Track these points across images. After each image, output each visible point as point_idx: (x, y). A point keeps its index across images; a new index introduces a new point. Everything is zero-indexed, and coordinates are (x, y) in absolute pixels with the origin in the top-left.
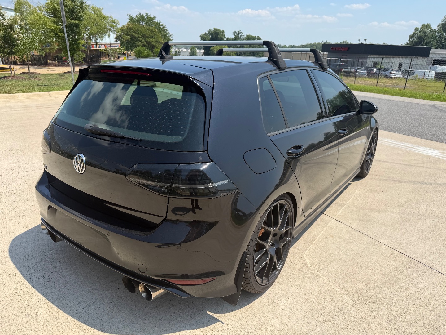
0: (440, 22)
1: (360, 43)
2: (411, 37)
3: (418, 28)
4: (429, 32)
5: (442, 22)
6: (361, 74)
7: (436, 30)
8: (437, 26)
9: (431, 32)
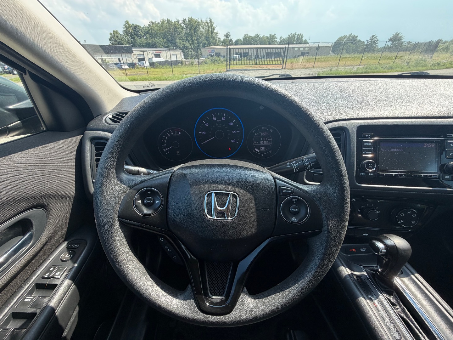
0: (123, 30)
2: (110, 40)
3: (111, 33)
5: (124, 29)
8: (122, 32)
9: (121, 36)
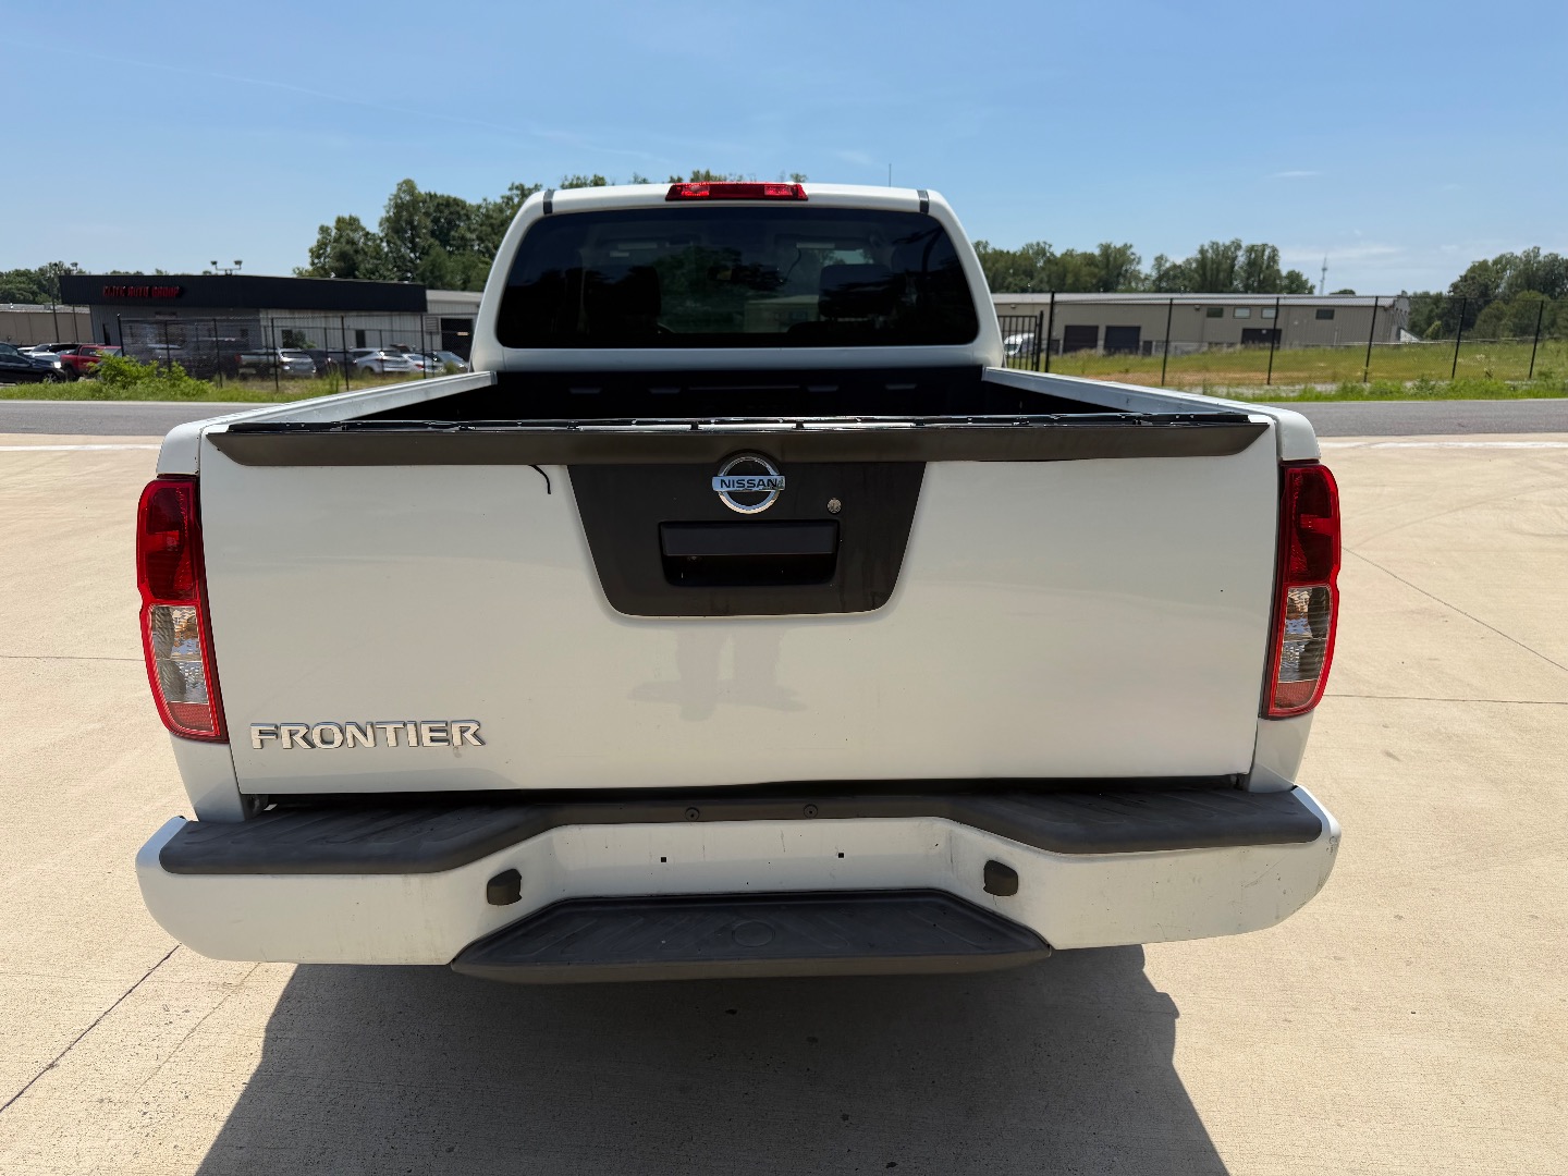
1: (222, 273)
2: (316, 253)
3: (328, 228)
4: (362, 240)
6: (297, 367)
7: (381, 235)
8: (377, 224)
9: (369, 240)
